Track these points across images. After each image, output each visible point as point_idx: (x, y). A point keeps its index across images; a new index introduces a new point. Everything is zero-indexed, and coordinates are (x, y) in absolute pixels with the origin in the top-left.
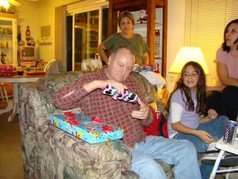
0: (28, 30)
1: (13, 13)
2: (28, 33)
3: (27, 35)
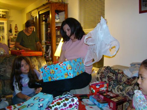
0: (16, 27)
1: (5, 18)
2: (16, 28)
3: (16, 29)
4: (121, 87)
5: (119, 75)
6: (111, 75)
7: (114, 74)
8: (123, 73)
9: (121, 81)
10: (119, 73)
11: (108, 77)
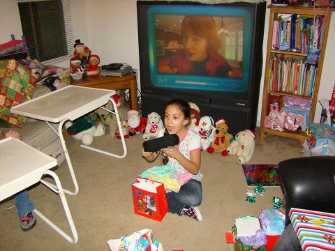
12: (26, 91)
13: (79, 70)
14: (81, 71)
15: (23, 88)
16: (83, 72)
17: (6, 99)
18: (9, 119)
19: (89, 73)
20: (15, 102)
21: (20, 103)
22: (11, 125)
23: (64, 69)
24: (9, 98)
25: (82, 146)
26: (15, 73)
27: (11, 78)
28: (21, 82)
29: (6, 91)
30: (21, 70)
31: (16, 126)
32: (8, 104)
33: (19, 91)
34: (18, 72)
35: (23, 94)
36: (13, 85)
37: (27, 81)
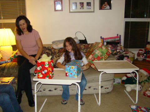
4: (57, 55)
5: (52, 50)
6: (48, 51)
7: (49, 50)
8: (53, 48)
9: (55, 52)
10: (51, 49)
11: (47, 53)
12: (103, 57)
13: (141, 56)
14: (142, 57)
15: (102, 55)
16: (143, 58)
17: (93, 57)
18: (91, 65)
19: (147, 59)
20: (96, 59)
21: (98, 60)
22: (92, 67)
23: (133, 53)
24: (94, 57)
25: (124, 90)
26: (100, 48)
27: (98, 49)
28: (102, 52)
29: (94, 54)
30: (104, 48)
31: (93, 69)
32: (93, 59)
33: (100, 56)
34: (102, 48)
35: (101, 57)
36: (98, 52)
37: (105, 53)
